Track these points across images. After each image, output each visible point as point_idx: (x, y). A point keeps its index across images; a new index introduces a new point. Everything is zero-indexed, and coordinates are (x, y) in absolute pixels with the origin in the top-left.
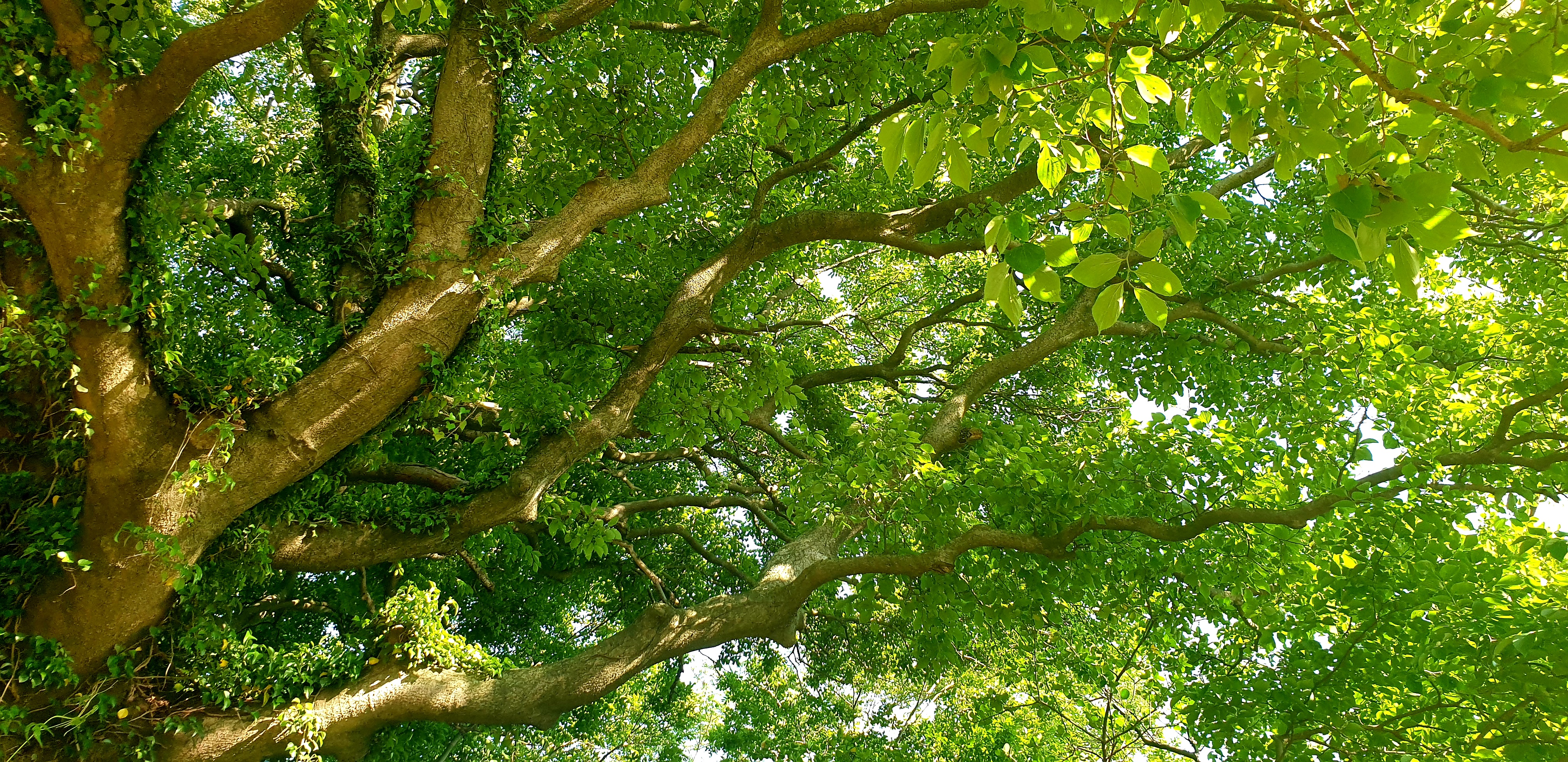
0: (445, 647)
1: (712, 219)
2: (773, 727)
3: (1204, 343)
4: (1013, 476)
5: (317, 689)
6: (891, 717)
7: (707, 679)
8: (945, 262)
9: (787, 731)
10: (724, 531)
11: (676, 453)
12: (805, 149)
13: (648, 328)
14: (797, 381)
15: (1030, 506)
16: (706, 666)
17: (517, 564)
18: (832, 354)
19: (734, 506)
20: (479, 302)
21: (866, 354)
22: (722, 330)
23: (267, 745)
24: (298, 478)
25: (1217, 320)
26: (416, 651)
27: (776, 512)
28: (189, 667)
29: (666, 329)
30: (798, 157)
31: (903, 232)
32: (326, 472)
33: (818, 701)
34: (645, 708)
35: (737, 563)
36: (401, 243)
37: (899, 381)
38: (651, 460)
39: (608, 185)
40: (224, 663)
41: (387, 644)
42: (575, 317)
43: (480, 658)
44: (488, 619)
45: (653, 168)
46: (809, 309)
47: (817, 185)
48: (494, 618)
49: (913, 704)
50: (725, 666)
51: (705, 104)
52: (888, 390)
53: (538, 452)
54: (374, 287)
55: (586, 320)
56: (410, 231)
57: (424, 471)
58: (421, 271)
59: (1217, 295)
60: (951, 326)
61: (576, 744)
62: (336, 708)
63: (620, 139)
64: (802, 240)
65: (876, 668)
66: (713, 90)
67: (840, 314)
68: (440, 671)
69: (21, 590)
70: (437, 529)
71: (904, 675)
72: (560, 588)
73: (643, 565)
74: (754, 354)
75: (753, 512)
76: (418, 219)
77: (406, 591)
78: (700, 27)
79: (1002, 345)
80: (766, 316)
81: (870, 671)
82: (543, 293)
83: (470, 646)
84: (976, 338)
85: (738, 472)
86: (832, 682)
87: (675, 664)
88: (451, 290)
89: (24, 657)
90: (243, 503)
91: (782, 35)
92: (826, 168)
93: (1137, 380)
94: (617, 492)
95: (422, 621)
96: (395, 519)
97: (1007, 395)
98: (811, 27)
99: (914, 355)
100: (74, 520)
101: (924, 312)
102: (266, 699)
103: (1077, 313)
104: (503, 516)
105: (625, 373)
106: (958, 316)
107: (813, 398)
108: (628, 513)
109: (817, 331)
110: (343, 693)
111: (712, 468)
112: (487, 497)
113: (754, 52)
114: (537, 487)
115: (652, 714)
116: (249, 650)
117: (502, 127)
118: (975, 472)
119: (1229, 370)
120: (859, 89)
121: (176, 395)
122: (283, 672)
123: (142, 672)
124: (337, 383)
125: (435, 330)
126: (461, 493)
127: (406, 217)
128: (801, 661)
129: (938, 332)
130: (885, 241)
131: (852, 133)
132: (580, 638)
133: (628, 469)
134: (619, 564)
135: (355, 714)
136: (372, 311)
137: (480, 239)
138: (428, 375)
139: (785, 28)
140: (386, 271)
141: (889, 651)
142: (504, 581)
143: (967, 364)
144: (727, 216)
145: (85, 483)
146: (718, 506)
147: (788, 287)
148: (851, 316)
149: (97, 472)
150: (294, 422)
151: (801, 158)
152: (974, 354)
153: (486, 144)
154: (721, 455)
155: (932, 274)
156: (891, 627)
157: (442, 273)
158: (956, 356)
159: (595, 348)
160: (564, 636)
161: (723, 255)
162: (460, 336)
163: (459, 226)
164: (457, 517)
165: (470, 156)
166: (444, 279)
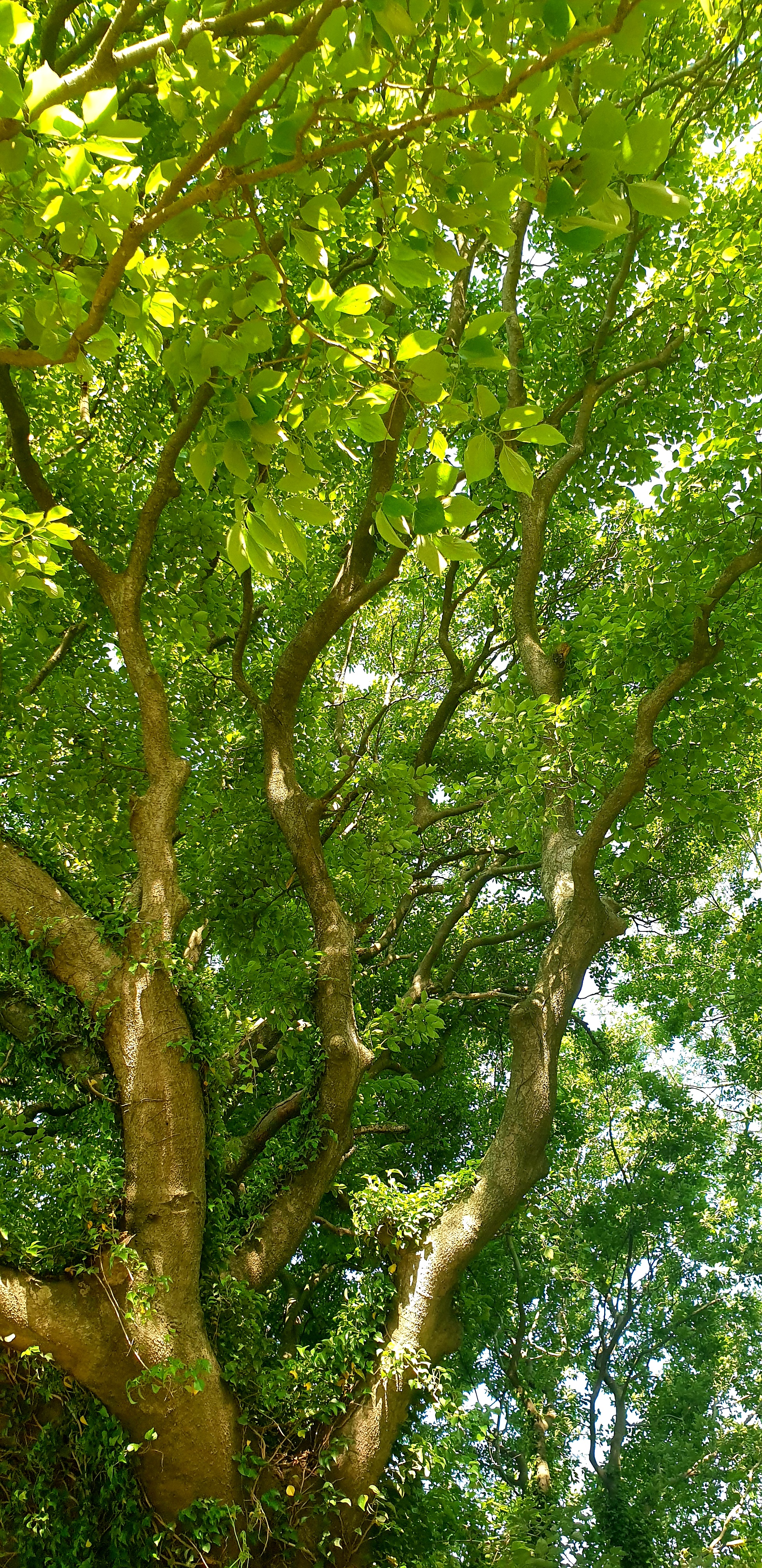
0: (423, 1203)
1: (234, 739)
2: (686, 984)
3: (627, 404)
4: (620, 645)
5: (381, 1329)
6: (746, 884)
7: (609, 1009)
8: (407, 569)
9: (699, 975)
10: (497, 909)
13: (287, 854)
14: (416, 764)
15: (655, 649)
16: (597, 1001)
18: (416, 718)
19: (483, 885)
20: (165, 977)
21: (436, 689)
22: (330, 796)
23: (398, 1399)
24: (202, 1222)
25: (614, 379)
26: (409, 1229)
27: (512, 857)
28: (292, 1414)
29: (296, 840)
30: (231, 631)
31: (356, 589)
32: (214, 1196)
33: (692, 933)
34: (595, 1076)
35: (530, 917)
36: (72, 1002)
37: (477, 679)
38: (398, 925)
39: (145, 804)
40: (308, 1386)
41: (387, 1248)
42: (235, 905)
43: (452, 1182)
44: (432, 1146)
45: (157, 759)
46: (366, 709)
48: (434, 1141)
49: (752, 857)
50: (608, 986)
52: (479, 692)
53: (323, 1014)
54: (93, 1051)
55: (244, 898)
56: (69, 990)
57: (274, 1114)
58: (108, 1005)
59: (595, 364)
60: (464, 602)
61: (584, 1150)
62: (409, 1325)
63: (116, 767)
64: (303, 678)
65: (700, 867)
66: (130, 659)
67: (389, 688)
68: (439, 1222)
69: (135, 1498)
70: (325, 1140)
71: (723, 848)
72: (449, 1072)
73: (477, 994)
74: (368, 784)
75: (498, 875)
76: (63, 976)
77: (355, 1201)
78: (73, 633)
79: (511, 572)
80: (347, 748)
81: (700, 872)
82: (199, 916)
83: (437, 1183)
84: (489, 588)
85: (458, 863)
86: (686, 910)
87: (577, 1026)
88: (139, 991)
89: (191, 1534)
90: (190, 1279)
91: (124, 572)
92: (259, 614)
93: (617, 482)
94: (403, 971)
95: (389, 1207)
96: (293, 1167)
97: (554, 598)
98: (132, 544)
99: (466, 651)
100: (110, 1418)
101: (437, 616)
102: (361, 1375)
104: (353, 1079)
105: (308, 900)
106: (460, 591)
107: (440, 760)
108: (427, 975)
109: (389, 716)
110: (400, 1310)
111: (440, 882)
112: (328, 1080)
113: (121, 607)
114: (349, 1036)
115: (603, 1074)
116: (313, 1358)
118: (594, 674)
119: (664, 399)
121: (67, 1269)
122: (349, 1345)
123: (269, 1452)
124: (148, 1136)
125: (162, 1027)
126: (310, 1100)
127: (54, 985)
128: (649, 923)
129: (461, 616)
130: (355, 607)
132: (501, 1085)
133: (391, 949)
135: (425, 1314)
136: (111, 1066)
137: (115, 939)
138: (195, 1059)
139: (119, 566)
140: (87, 1032)
141: (695, 845)
142: (410, 1112)
143: (504, 613)
144: (243, 723)
145: (87, 1390)
146: (473, 900)
147: (335, 714)
148: (398, 679)
149: (84, 1373)
150: (155, 1193)
151: (236, 629)
152: (501, 601)
153: (42, 878)
154: (435, 866)
155: (410, 588)
156: (675, 831)
157: (121, 989)
158: (491, 616)
159: (272, 908)
160: (490, 1095)
161: (269, 751)
162: (181, 1011)
163: (93, 948)
164: (326, 1117)
165: (42, 898)
166: (127, 991)
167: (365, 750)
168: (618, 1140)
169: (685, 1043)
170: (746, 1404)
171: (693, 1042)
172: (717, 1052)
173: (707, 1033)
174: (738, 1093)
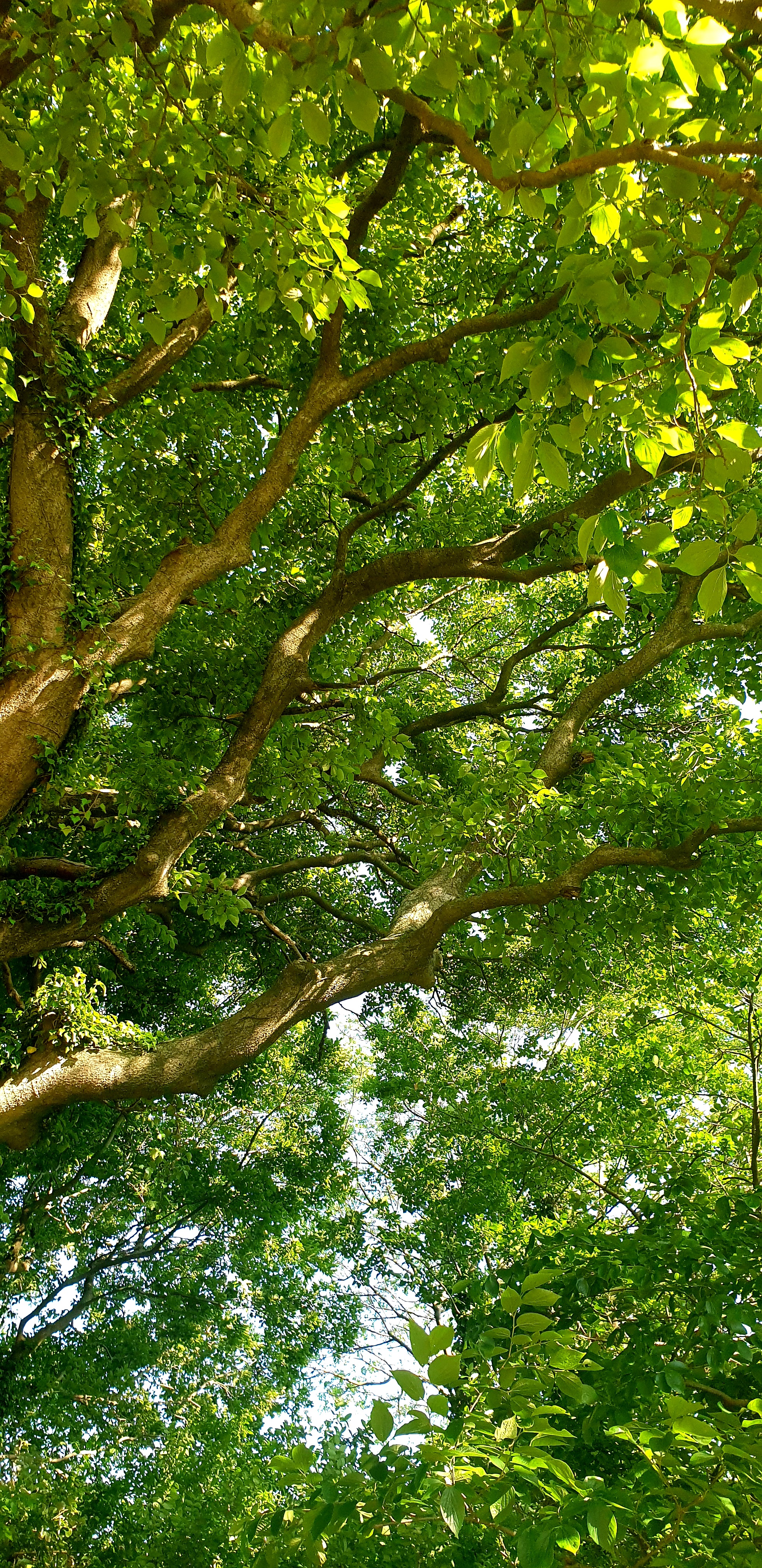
0: (98, 1027)
1: (297, 575)
2: (423, 1072)
4: (630, 793)
6: (537, 1048)
7: (353, 1034)
8: (536, 588)
9: (437, 1074)
10: (350, 888)
11: (294, 817)
12: (381, 491)
13: (250, 694)
14: (403, 729)
15: (651, 821)
16: (351, 1019)
17: (155, 944)
18: (433, 698)
19: (357, 861)
20: (82, 687)
21: (467, 694)
22: (323, 687)
26: (71, 1035)
27: (399, 862)
29: (267, 693)
30: (375, 499)
31: (492, 562)
33: (464, 1042)
34: (296, 1068)
35: (367, 917)
37: (504, 716)
38: (270, 828)
39: (192, 552)
41: (42, 1032)
42: (176, 693)
43: (133, 1033)
45: (233, 530)
46: (405, 656)
47: (398, 527)
48: (139, 1000)
49: (557, 1033)
50: (369, 1018)
51: (276, 456)
52: (494, 727)
53: (160, 829)
55: (188, 694)
57: (54, 863)
58: (22, 664)
60: (550, 654)
61: (235, 1112)
62: (3, 1099)
63: (197, 505)
64: (389, 585)
65: (516, 1003)
66: (282, 441)
67: (436, 657)
68: (96, 1051)
70: (74, 916)
71: (545, 1006)
72: (199, 963)
73: (277, 929)
74: (357, 707)
75: (376, 865)
76: (11, 611)
77: (53, 979)
78: (259, 381)
79: (604, 667)
80: (364, 667)
81: (512, 1007)
82: (142, 673)
83: (122, 1024)
84: (577, 663)
85: (356, 828)
86: (475, 1023)
87: (320, 1022)
88: (53, 678)
91: (345, 375)
92: (404, 508)
93: (744, 681)
94: (240, 862)
95: (72, 1005)
96: (31, 912)
97: (613, 717)
98: (371, 363)
99: (515, 688)
101: (521, 644)
103: (676, 621)
104: (136, 896)
105: (233, 742)
106: (556, 643)
107: (421, 745)
108: (255, 881)
109: (416, 677)
110: (7, 1084)
111: (330, 828)
112: (118, 880)
113: (319, 396)
114: (164, 863)
115: (304, 1073)
117: (79, 509)
118: (592, 793)
120: (429, 419)
125: (43, 720)
126: (91, 879)
128: (443, 1005)
129: (537, 662)
130: (475, 574)
131: (426, 468)
132: (226, 1009)
133: (249, 838)
134: (253, 931)
135: (21, 1103)
137: (74, 624)
138: (44, 766)
139: (346, 368)
141: (527, 985)
142: (144, 962)
143: (571, 690)
144: (315, 570)
146: (341, 863)
147: (381, 635)
148: (449, 658)
151: (378, 500)
152: (576, 680)
153: (66, 527)
154: (337, 813)
155: (525, 603)
156: (526, 961)
157: (42, 663)
158: (558, 684)
159: (201, 721)
160: (210, 1008)
161: (313, 610)
162: (69, 722)
163: (52, 613)
164: (92, 902)
165: (52, 541)
166: (45, 668)
167: (375, 683)
168: (266, 1128)
169: (380, 1110)
170: (167, 1393)
171: (385, 1115)
172: (395, 1139)
173: (401, 1119)
174: (379, 1180)
